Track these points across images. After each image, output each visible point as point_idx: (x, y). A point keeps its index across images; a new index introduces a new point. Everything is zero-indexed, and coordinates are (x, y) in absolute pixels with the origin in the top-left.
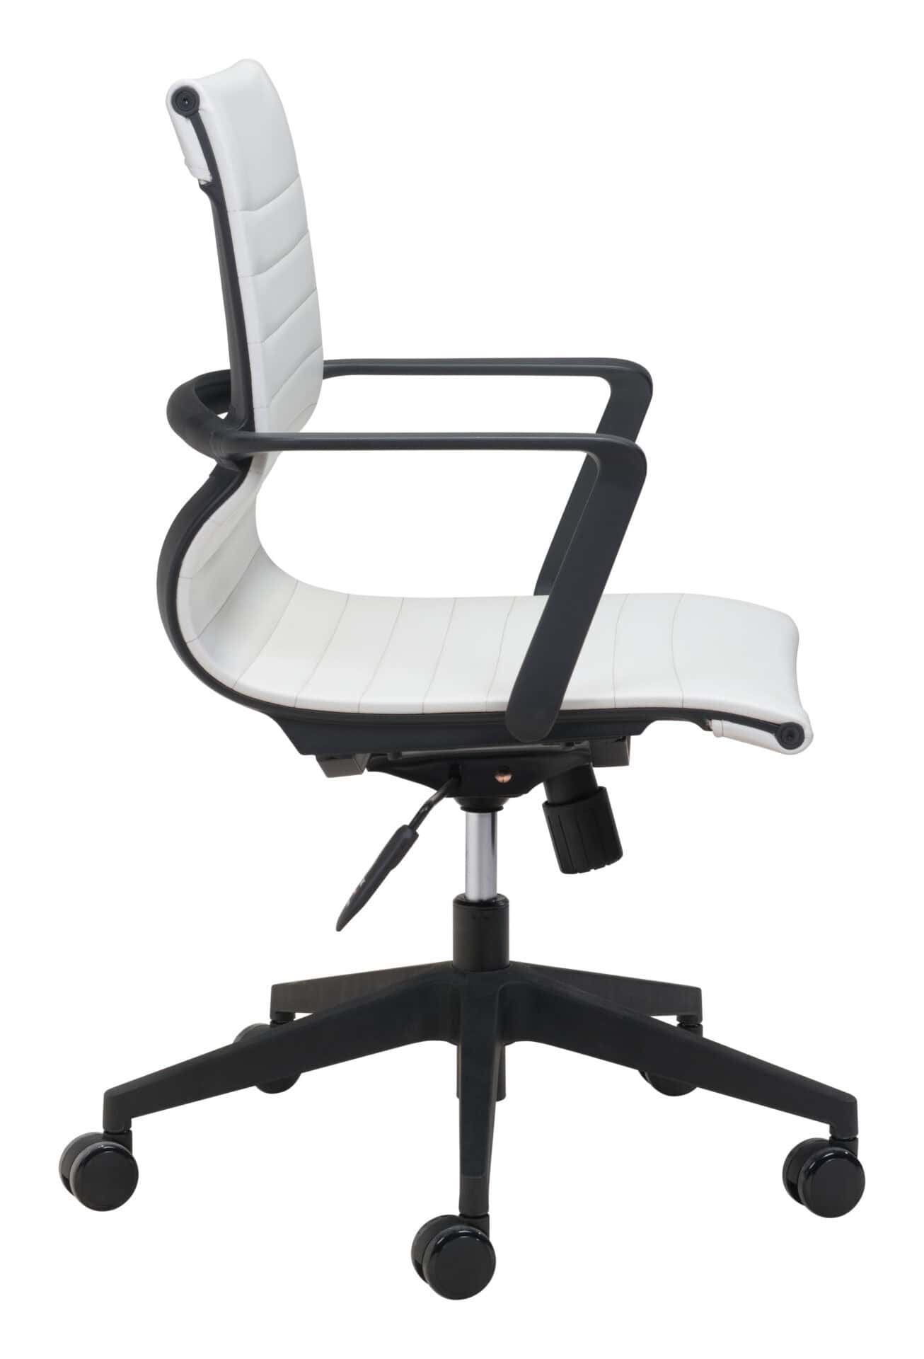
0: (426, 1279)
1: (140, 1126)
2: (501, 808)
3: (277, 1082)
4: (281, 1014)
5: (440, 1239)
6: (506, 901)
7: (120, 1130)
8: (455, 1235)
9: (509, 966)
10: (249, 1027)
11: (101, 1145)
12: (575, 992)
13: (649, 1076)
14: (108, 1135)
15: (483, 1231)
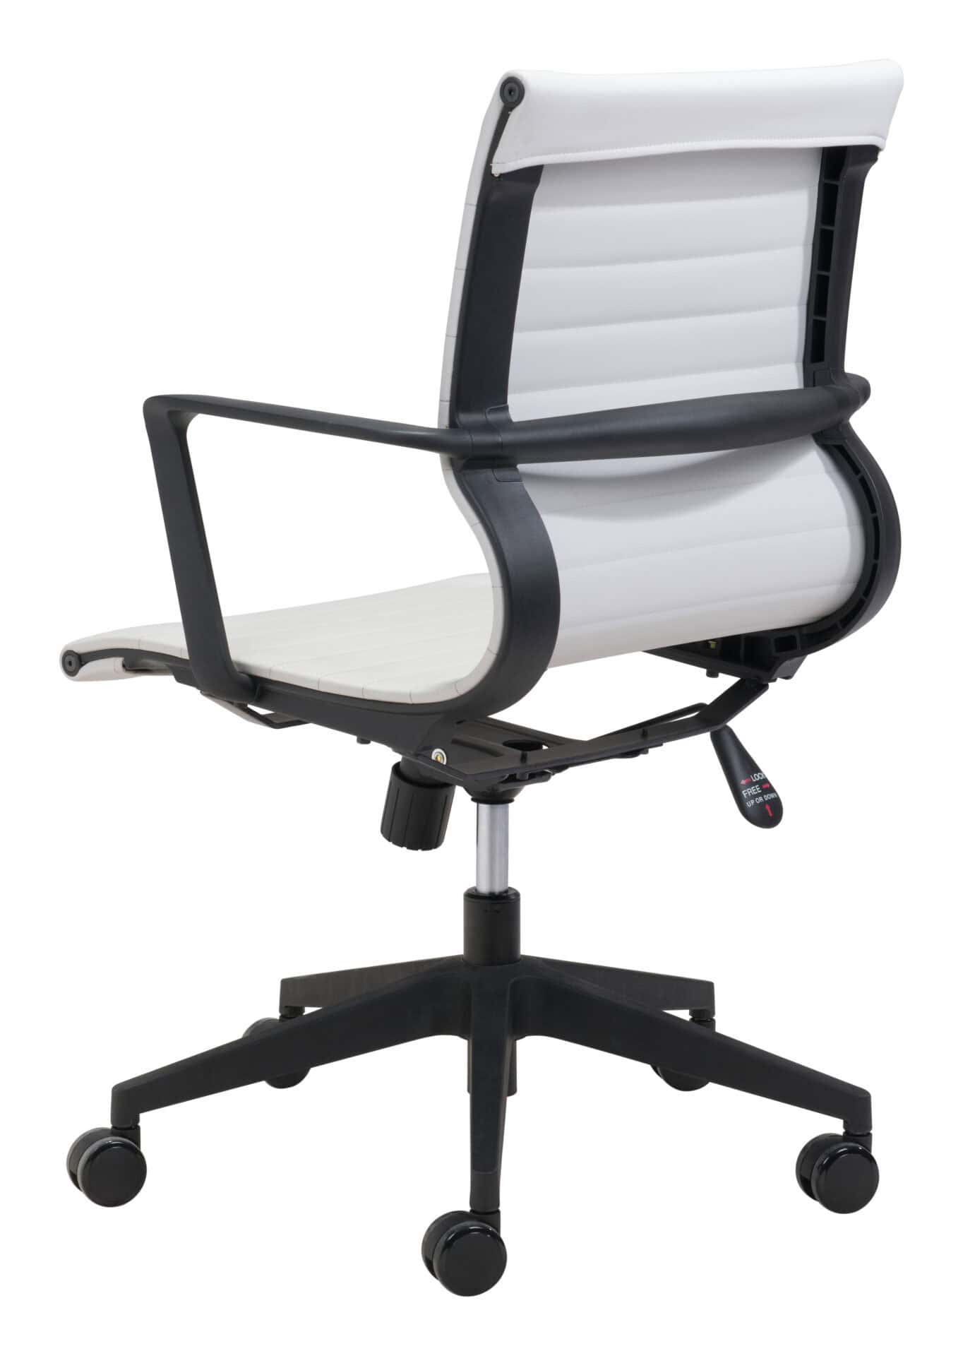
0: (437, 1274)
1: (148, 1120)
2: (511, 801)
3: (287, 1076)
4: (290, 1009)
5: (450, 1235)
6: (517, 895)
7: (129, 1126)
8: (465, 1232)
9: (520, 959)
10: (257, 1022)
11: (109, 1140)
12: (588, 986)
13: (661, 1071)
14: (116, 1130)
15: (494, 1228)
